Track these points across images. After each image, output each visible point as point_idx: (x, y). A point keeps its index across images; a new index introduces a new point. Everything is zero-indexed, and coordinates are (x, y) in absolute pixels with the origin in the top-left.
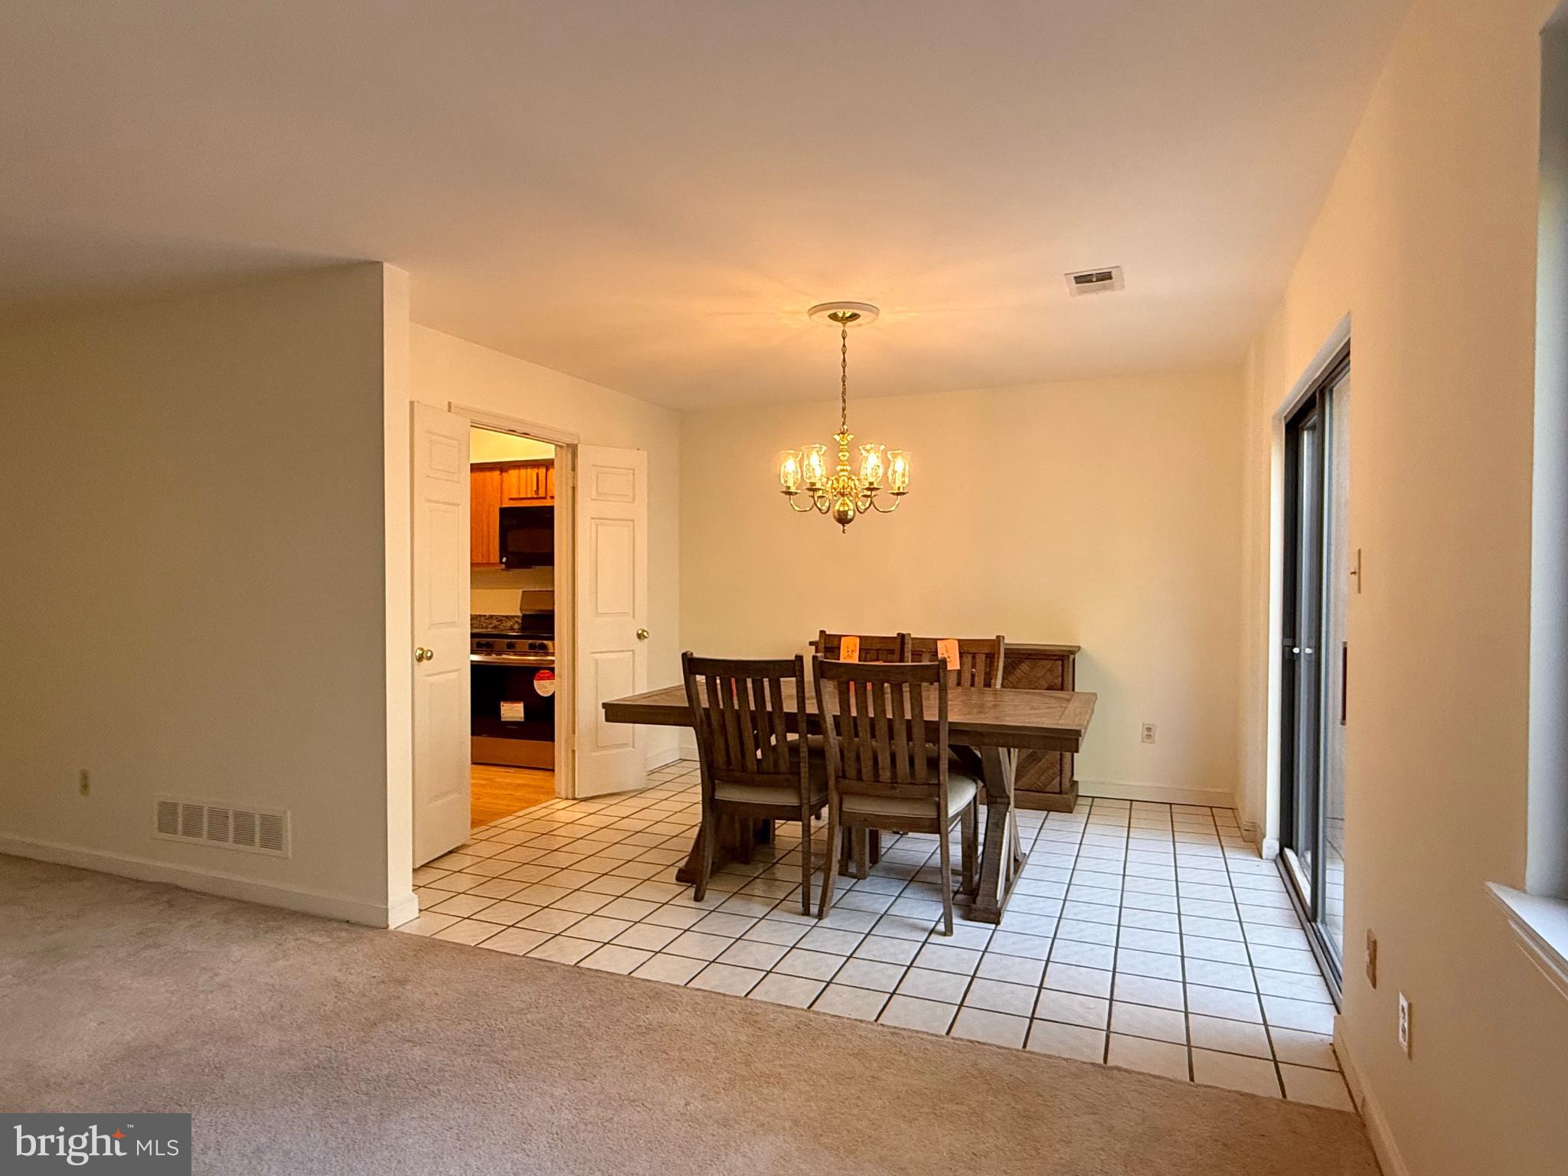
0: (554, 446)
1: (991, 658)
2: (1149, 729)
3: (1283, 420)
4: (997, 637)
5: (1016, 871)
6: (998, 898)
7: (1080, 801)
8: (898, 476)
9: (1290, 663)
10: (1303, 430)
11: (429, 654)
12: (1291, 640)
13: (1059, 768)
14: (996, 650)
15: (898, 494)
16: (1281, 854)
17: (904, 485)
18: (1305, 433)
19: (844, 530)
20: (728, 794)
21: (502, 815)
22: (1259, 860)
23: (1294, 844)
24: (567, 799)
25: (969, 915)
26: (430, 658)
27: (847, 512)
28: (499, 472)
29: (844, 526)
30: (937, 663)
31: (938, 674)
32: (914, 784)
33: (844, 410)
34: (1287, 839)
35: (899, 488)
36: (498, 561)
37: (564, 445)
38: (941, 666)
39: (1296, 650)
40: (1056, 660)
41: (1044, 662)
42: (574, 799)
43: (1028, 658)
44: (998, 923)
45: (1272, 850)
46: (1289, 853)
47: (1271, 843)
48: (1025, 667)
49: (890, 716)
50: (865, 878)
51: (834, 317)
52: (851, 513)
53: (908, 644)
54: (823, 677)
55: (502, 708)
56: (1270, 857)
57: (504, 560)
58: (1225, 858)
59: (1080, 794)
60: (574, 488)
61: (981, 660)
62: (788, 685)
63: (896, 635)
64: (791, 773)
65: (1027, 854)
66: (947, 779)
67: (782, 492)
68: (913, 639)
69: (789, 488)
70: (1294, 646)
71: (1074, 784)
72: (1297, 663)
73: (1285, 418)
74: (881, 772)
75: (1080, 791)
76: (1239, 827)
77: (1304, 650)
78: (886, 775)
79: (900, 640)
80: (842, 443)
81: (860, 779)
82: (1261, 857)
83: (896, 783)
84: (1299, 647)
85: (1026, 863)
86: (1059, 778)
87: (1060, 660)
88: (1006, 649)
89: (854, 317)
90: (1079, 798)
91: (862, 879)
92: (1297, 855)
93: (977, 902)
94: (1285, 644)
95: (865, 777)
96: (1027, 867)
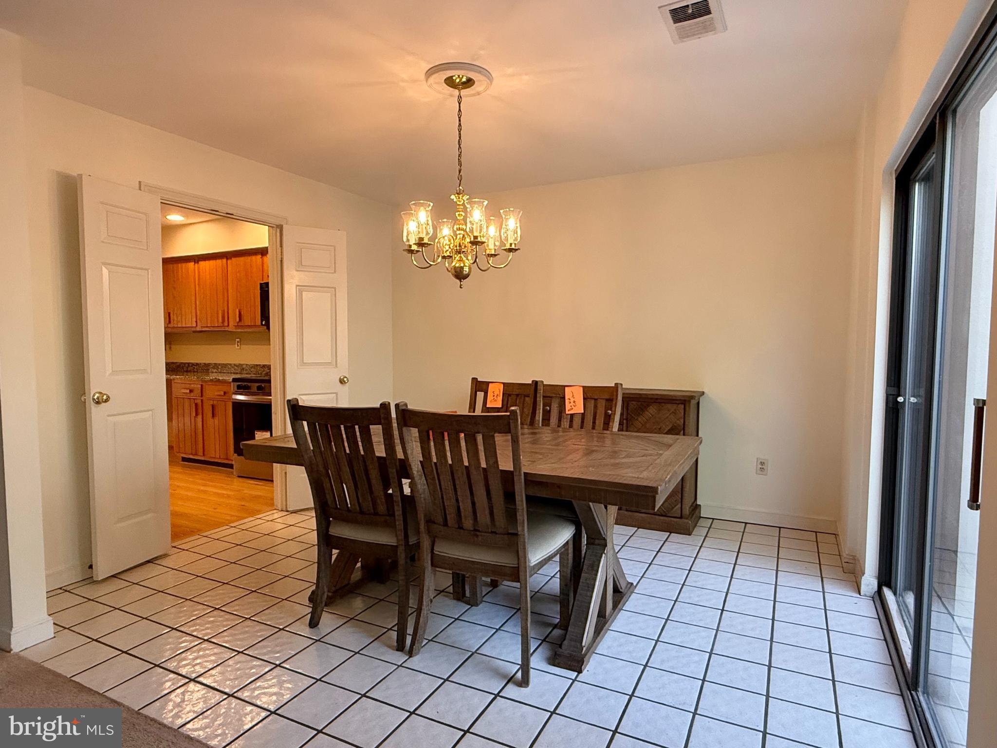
0: (267, 227)
1: (610, 402)
2: (762, 463)
3: (894, 172)
4: (615, 384)
5: (616, 605)
6: (583, 644)
7: (702, 522)
8: (510, 233)
9: (893, 411)
10: (915, 182)
11: (105, 397)
12: (896, 389)
13: (680, 496)
14: (615, 397)
15: (510, 250)
16: (879, 592)
17: (516, 242)
18: (917, 184)
19: (461, 285)
20: (340, 531)
21: (218, 525)
22: (858, 596)
23: (893, 584)
24: (282, 511)
25: (555, 660)
26: (106, 401)
27: (462, 268)
28: (260, 256)
29: (461, 281)
30: (508, 414)
31: (509, 424)
32: (495, 533)
33: (460, 171)
34: (886, 578)
35: (511, 244)
36: (260, 324)
37: (275, 226)
38: (512, 417)
39: (900, 399)
40: (679, 404)
41: (669, 406)
42: (287, 511)
43: (655, 402)
44: (580, 672)
45: (871, 587)
46: (887, 593)
47: (869, 580)
48: (652, 410)
49: (466, 464)
50: (477, 605)
51: (450, 82)
52: (466, 269)
53: (540, 390)
54: (406, 425)
55: (256, 435)
56: (868, 594)
57: (264, 323)
58: (824, 593)
59: (702, 516)
60: (282, 261)
61: (602, 405)
62: (376, 430)
63: (531, 382)
64: (389, 515)
65: (635, 584)
66: (526, 530)
67: (404, 250)
68: (544, 386)
69: (410, 246)
70: (899, 395)
71: (697, 507)
72: (901, 411)
73: (896, 171)
74: (463, 520)
75: (702, 512)
76: (840, 555)
77: (909, 399)
78: (468, 523)
79: (534, 386)
80: (458, 203)
81: (445, 524)
82: (860, 594)
83: (479, 531)
84: (904, 396)
85: (633, 592)
86: (679, 505)
87: (682, 404)
88: (623, 394)
89: (469, 83)
90: (701, 519)
91: (475, 606)
92: (895, 594)
93: (563, 647)
94: (889, 393)
95: (450, 523)
96: (633, 596)
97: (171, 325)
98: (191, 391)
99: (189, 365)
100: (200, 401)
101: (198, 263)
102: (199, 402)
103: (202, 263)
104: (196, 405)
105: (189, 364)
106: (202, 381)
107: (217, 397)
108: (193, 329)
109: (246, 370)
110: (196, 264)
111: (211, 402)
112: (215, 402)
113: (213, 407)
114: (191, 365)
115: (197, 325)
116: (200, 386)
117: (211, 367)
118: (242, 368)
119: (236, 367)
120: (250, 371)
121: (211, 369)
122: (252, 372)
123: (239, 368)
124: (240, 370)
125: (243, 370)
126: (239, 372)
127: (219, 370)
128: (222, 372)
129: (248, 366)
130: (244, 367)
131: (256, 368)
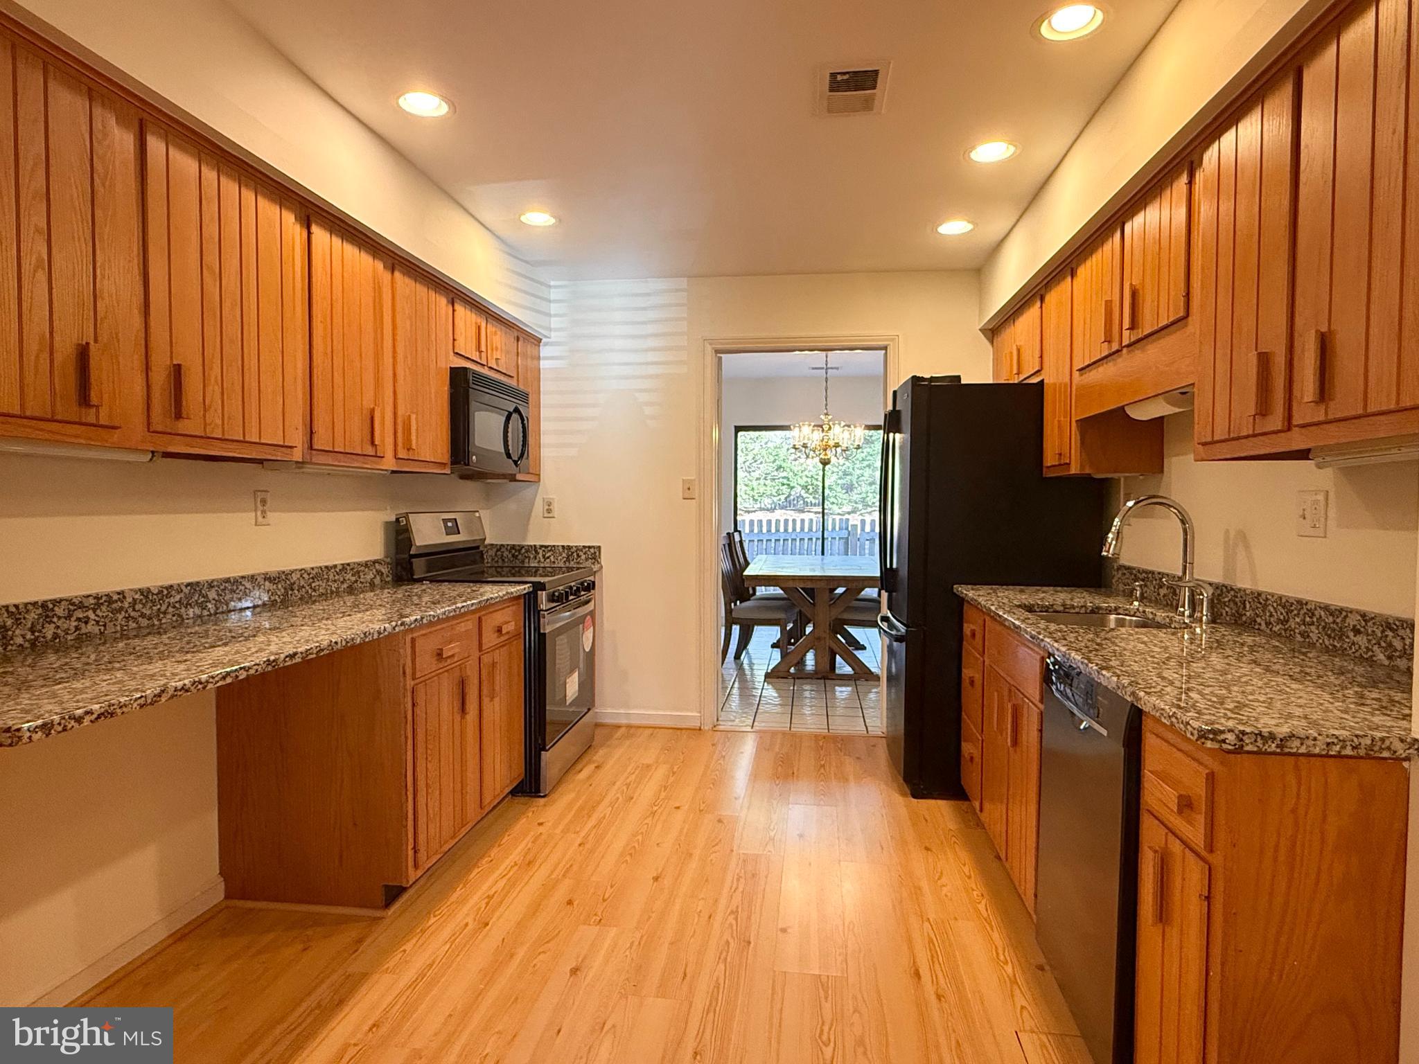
109: (300, 588)
117: (178, 598)
118: (288, 582)
119: (270, 582)
120: (311, 588)
121: (171, 610)
122: (315, 590)
123: (280, 586)
124: (283, 590)
125: (292, 590)
126: (279, 596)
127: (210, 606)
128: (221, 610)
129: (305, 576)
130: (295, 579)
131: (326, 577)
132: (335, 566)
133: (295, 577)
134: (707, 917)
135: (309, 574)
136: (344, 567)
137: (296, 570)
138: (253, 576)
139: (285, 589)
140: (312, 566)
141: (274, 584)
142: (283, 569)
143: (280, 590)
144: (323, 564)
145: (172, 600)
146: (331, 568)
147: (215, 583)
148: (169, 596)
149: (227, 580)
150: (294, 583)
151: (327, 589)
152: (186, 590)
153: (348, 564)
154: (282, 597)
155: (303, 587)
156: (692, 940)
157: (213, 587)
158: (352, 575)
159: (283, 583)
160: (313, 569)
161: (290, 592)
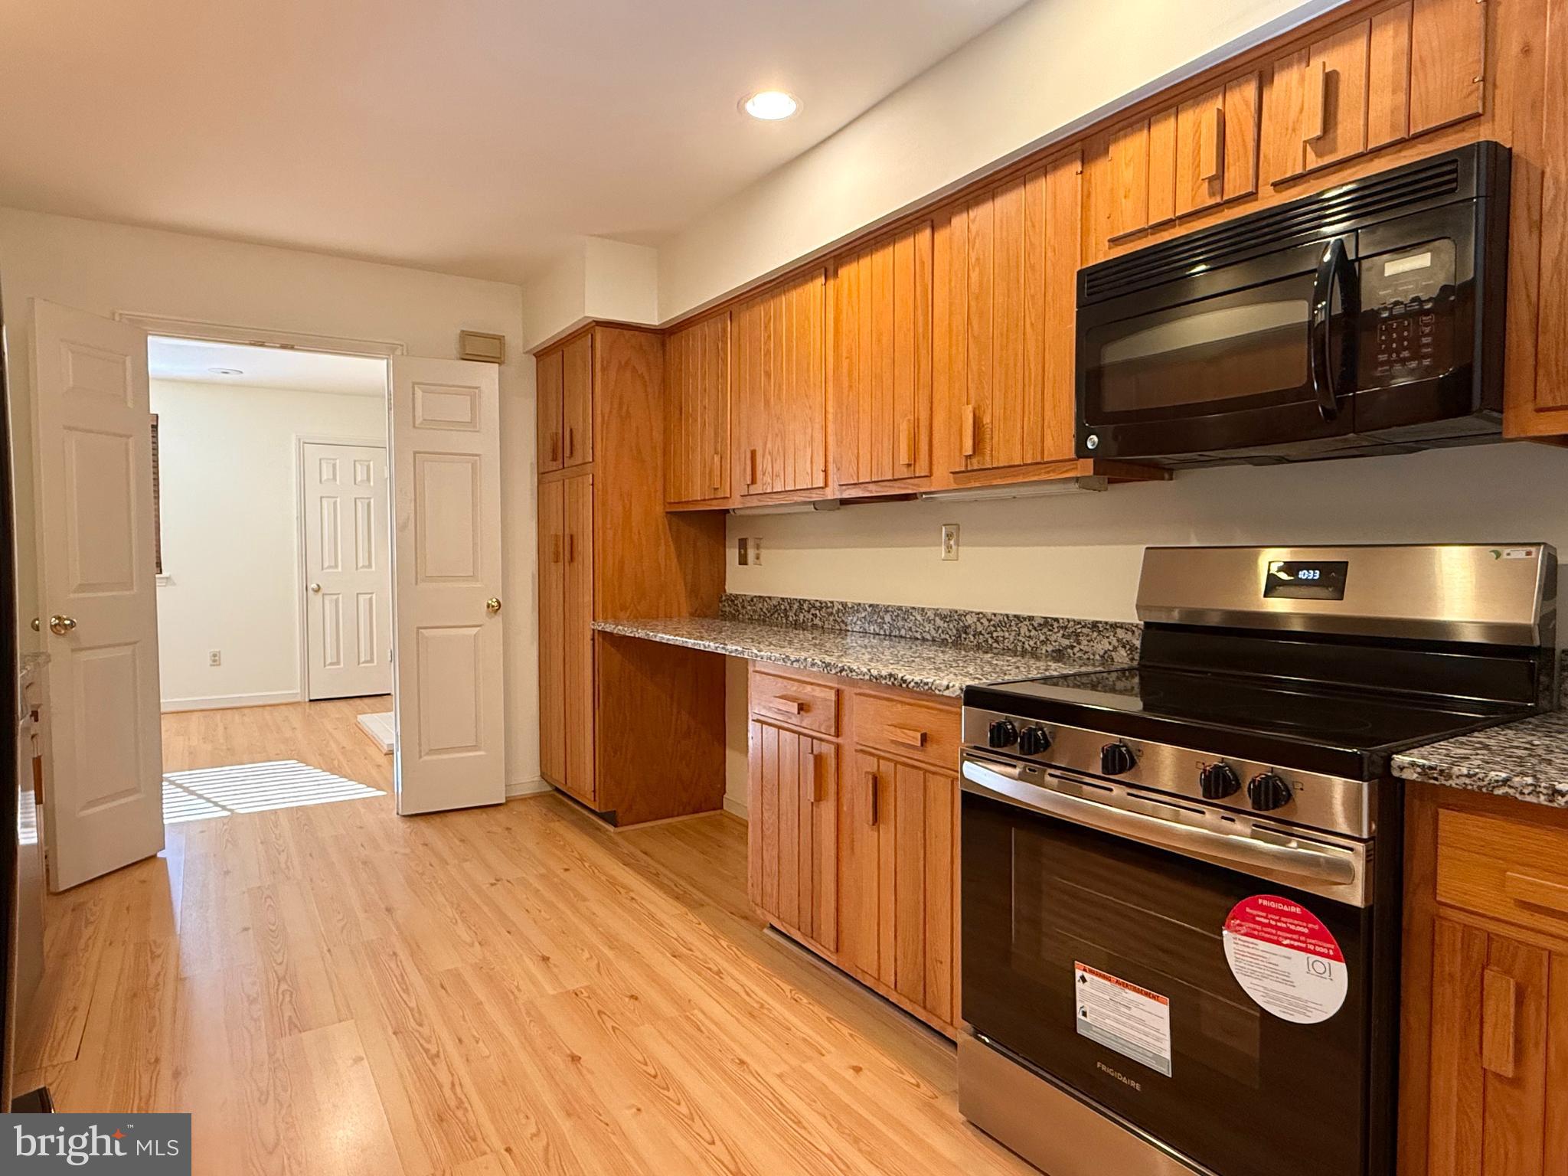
36: (1072, 449)
57: (1092, 441)
97: (756, 489)
98: (802, 708)
99: (801, 608)
100: (832, 749)
101: (836, 274)
102: (828, 750)
103: (847, 272)
104: (819, 760)
105: (801, 602)
106: (841, 680)
107: (893, 749)
108: (815, 497)
109: (977, 634)
110: (831, 282)
111: (870, 765)
112: (886, 768)
113: (876, 781)
114: (805, 607)
115: (826, 485)
116: (832, 695)
117: (863, 615)
118: (961, 624)
119: (941, 619)
120: (992, 637)
121: (859, 622)
122: (997, 641)
123: (951, 626)
124: (955, 632)
125: (966, 633)
126: (950, 637)
127: (885, 627)
128: (894, 634)
129: (984, 621)
130: (970, 622)
131: (1014, 628)
132: (1031, 618)
133: (970, 620)
134: (463, 1038)
135: (989, 621)
136: (1047, 623)
137: (972, 612)
138: (923, 609)
139: (957, 630)
140: (995, 612)
141: (945, 621)
142: (957, 608)
143: (951, 630)
144: (1011, 612)
145: (860, 616)
146: (1025, 619)
147: (890, 609)
148: (858, 611)
149: (900, 608)
150: (970, 626)
151: (1016, 646)
152: (869, 610)
153: (1056, 620)
154: (953, 638)
155: (980, 633)
156: (461, 1014)
157: (888, 612)
158: (1063, 636)
159: (955, 623)
160: (995, 615)
161: (964, 636)
